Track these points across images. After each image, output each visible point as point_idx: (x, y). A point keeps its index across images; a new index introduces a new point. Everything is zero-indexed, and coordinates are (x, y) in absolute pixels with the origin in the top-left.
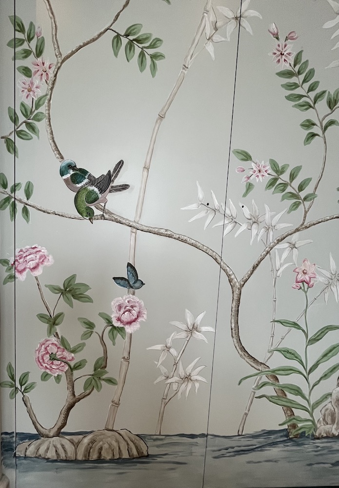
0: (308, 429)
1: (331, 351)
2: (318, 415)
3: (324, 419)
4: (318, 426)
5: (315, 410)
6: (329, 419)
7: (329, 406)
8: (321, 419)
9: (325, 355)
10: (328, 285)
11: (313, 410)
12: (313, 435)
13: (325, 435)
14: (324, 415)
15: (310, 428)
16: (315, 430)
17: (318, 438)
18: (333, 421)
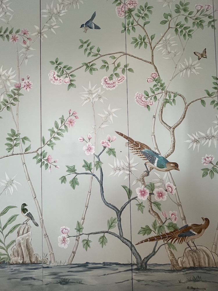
0: (6, 259)
1: (12, 218)
2: (10, 252)
3: (13, 254)
4: (11, 258)
5: (8, 249)
6: (16, 254)
7: (15, 247)
8: (12, 254)
9: (9, 221)
10: (6, 187)
11: (7, 249)
12: (9, 263)
13: (15, 263)
14: (13, 252)
15: (7, 259)
16: (10, 260)
17: (12, 264)
18: (18, 255)
